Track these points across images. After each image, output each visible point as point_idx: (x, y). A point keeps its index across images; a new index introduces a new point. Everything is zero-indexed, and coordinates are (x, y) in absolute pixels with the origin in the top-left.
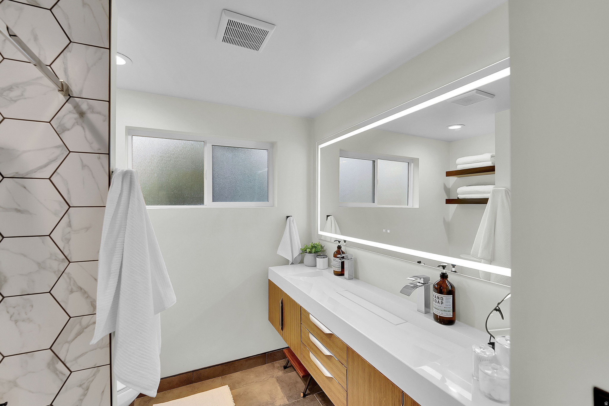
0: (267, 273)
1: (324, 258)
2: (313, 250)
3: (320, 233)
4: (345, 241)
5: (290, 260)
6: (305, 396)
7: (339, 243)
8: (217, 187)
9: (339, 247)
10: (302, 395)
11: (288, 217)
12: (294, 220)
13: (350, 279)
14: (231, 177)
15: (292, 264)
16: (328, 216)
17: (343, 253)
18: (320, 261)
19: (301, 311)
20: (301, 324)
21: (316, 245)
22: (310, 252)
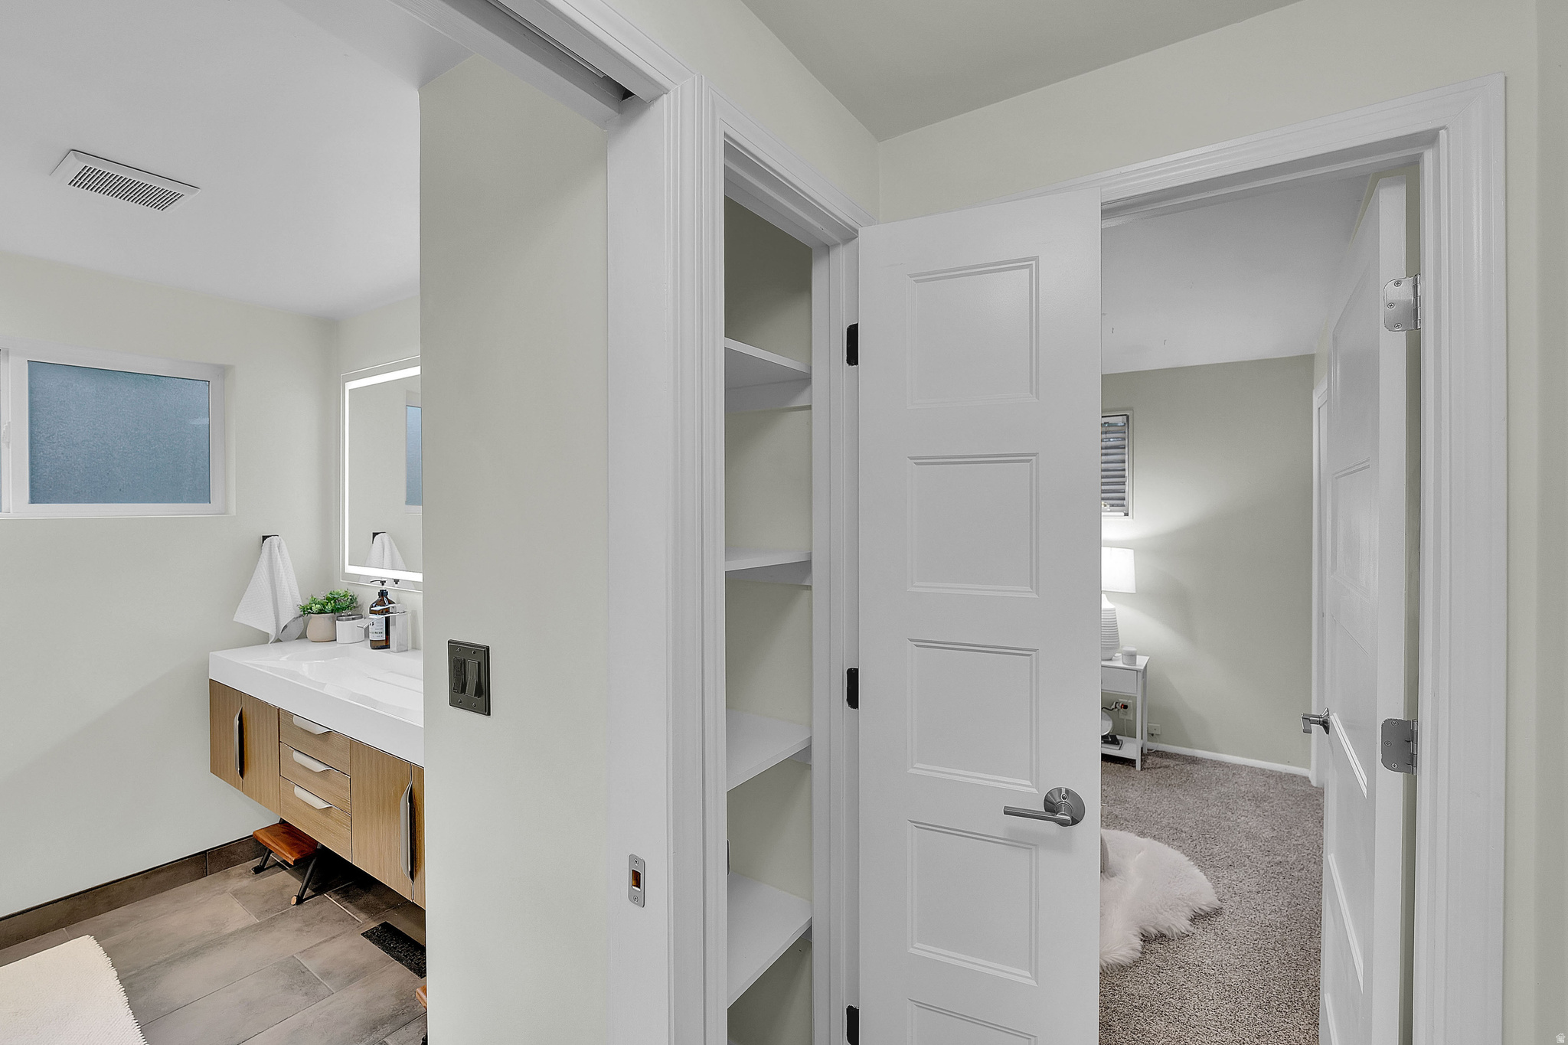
0: (205, 666)
1: (353, 619)
2: (329, 607)
3: (351, 569)
4: (396, 581)
5: (271, 631)
6: (300, 900)
7: (383, 585)
8: (46, 467)
9: (383, 594)
10: (294, 900)
11: (264, 538)
12: (283, 544)
13: (400, 651)
14: (92, 443)
15: (278, 640)
16: (375, 534)
17: (390, 602)
18: (346, 628)
19: (279, 718)
20: (280, 742)
21: (336, 596)
22: (321, 612)
